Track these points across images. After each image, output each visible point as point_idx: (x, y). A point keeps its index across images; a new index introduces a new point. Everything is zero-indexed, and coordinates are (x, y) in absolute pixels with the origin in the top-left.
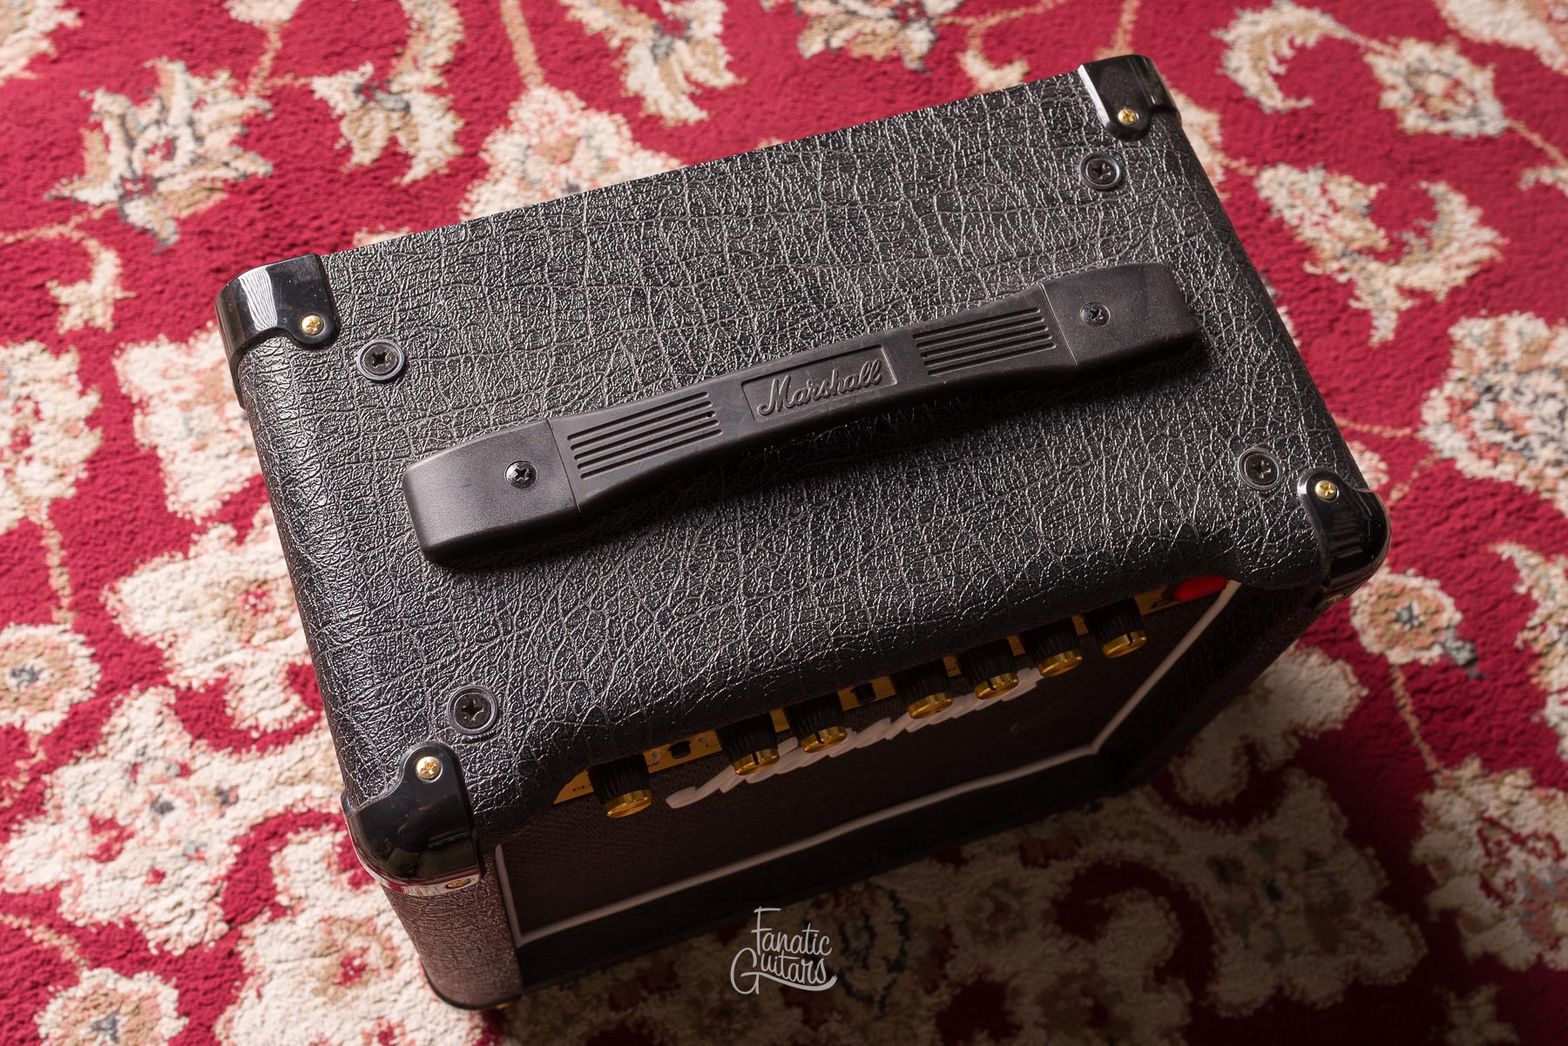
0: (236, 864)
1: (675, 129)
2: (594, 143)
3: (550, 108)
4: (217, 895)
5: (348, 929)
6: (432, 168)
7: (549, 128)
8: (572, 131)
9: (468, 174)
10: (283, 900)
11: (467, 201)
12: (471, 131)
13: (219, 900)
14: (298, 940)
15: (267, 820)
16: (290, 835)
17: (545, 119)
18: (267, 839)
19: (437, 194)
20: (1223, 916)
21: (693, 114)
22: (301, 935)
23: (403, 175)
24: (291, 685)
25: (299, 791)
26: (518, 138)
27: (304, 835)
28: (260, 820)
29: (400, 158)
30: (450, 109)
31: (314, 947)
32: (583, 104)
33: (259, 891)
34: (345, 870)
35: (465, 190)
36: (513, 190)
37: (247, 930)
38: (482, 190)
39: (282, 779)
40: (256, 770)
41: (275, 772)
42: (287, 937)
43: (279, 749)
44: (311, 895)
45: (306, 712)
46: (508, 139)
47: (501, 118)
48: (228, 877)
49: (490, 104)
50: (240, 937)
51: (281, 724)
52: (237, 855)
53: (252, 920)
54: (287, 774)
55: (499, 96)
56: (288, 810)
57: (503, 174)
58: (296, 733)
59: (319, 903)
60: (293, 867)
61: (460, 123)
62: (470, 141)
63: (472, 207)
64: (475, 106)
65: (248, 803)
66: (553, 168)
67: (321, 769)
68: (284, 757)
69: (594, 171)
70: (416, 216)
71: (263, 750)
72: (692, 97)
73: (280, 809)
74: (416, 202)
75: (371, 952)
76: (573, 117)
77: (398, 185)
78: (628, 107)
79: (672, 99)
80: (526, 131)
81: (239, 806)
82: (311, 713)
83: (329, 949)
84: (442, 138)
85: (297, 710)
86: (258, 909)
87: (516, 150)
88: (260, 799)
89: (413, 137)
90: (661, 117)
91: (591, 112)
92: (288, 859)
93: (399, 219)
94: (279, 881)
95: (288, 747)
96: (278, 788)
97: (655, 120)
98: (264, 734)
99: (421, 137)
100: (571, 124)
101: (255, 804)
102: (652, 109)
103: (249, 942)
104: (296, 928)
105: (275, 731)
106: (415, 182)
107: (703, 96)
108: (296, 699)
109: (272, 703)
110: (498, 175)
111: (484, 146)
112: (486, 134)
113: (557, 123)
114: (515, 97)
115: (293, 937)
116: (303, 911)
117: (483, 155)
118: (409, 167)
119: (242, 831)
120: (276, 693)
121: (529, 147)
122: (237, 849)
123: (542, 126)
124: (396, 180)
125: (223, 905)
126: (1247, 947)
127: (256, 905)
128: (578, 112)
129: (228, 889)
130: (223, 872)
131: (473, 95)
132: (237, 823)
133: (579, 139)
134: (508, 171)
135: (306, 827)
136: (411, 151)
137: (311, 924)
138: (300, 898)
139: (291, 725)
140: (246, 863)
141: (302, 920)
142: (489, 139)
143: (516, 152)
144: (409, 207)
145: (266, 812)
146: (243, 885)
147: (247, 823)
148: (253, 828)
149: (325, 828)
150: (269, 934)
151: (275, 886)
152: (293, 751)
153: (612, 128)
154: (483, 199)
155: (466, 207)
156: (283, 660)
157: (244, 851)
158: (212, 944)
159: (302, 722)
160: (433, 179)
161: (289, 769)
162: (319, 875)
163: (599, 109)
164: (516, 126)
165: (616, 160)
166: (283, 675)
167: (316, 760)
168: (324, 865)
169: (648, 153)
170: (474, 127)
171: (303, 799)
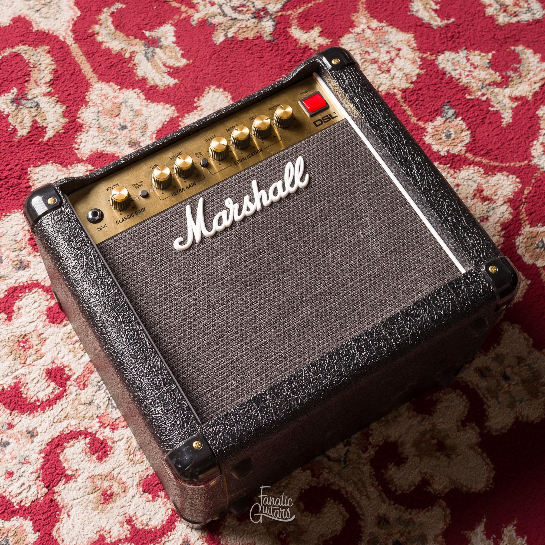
0: (44, 461)
1: (165, 90)
2: (128, 104)
3: (104, 92)
4: (39, 477)
5: (101, 479)
6: (56, 131)
7: (106, 101)
8: (117, 101)
9: (72, 130)
10: (69, 472)
11: (76, 143)
12: (70, 110)
13: (40, 479)
14: (80, 488)
15: (53, 439)
16: (65, 444)
17: (103, 97)
18: (55, 448)
19: (61, 143)
20: (486, 392)
21: (171, 81)
22: (81, 486)
23: (44, 137)
24: (49, 378)
25: (65, 424)
26: (92, 109)
27: (71, 443)
28: (50, 440)
29: (40, 129)
30: (57, 102)
31: (88, 490)
32: (119, 87)
33: (57, 471)
34: (94, 454)
35: (74, 138)
36: (96, 134)
37: (56, 489)
38: (82, 136)
39: (55, 420)
40: (43, 419)
41: (52, 418)
42: (75, 488)
43: (51, 407)
44: (81, 468)
45: (59, 389)
46: (88, 110)
47: (83, 102)
48: (42, 468)
49: (76, 95)
50: (54, 493)
51: (49, 396)
52: (43, 458)
53: (57, 484)
54: (57, 418)
55: (79, 91)
56: (62, 433)
57: (90, 127)
58: (57, 399)
59: (86, 470)
60: (70, 457)
61: (64, 107)
62: (70, 115)
63: (79, 145)
64: (69, 98)
65: (43, 434)
66: (112, 120)
67: (72, 412)
68: (54, 410)
69: (132, 117)
70: (54, 155)
71: (43, 409)
72: (169, 74)
73: (58, 434)
74: (53, 148)
75: (114, 486)
76: (116, 94)
77: (42, 142)
78: (141, 84)
79: (160, 77)
80: (95, 105)
81: (39, 436)
82: (61, 389)
83: (95, 489)
84: (57, 116)
85: (54, 389)
86: (59, 478)
87: (93, 114)
88: (47, 431)
89: (44, 118)
90: (157, 86)
91: (124, 90)
92: (67, 454)
93: (47, 158)
94: (65, 465)
95: (55, 406)
96: (54, 425)
97: (154, 88)
98: (42, 402)
99: (47, 118)
100: (116, 98)
101: (46, 434)
102: (152, 83)
103: (58, 494)
104: (78, 484)
105: (47, 400)
106: (50, 139)
107: (174, 72)
108: (53, 384)
109: (43, 388)
110: (87, 128)
111: (78, 116)
112: (78, 110)
113: (109, 98)
114: (87, 90)
115: (78, 488)
116: (79, 475)
117: (78, 120)
118: (45, 132)
119: (43, 447)
120: (43, 383)
121: (99, 112)
122: (43, 455)
123: (103, 101)
124: (40, 140)
125: (43, 480)
126: (499, 403)
127: (58, 477)
128: (118, 91)
129: (43, 473)
130: (39, 466)
131: (67, 93)
132: (40, 443)
133: (121, 103)
134: (92, 125)
135: (72, 439)
136: (45, 125)
137: (84, 480)
138: (77, 470)
139: (53, 396)
140: (48, 460)
141: (79, 479)
142: (79, 112)
143: (94, 116)
144: (50, 151)
145: (52, 436)
146: (50, 470)
147: (45, 443)
148: (47, 444)
149: (80, 438)
150: (67, 488)
151: (64, 467)
152: (57, 407)
153: (135, 96)
154: (83, 141)
155: (76, 146)
156: (43, 368)
157: (46, 455)
158: (42, 498)
159: (58, 394)
160: (57, 135)
161: (57, 415)
162: (82, 459)
163: (127, 88)
164: (90, 104)
165: (141, 110)
166: (44, 375)
167: (69, 409)
168: (84, 454)
169: (155, 104)
170: (71, 107)
171: (67, 427)
